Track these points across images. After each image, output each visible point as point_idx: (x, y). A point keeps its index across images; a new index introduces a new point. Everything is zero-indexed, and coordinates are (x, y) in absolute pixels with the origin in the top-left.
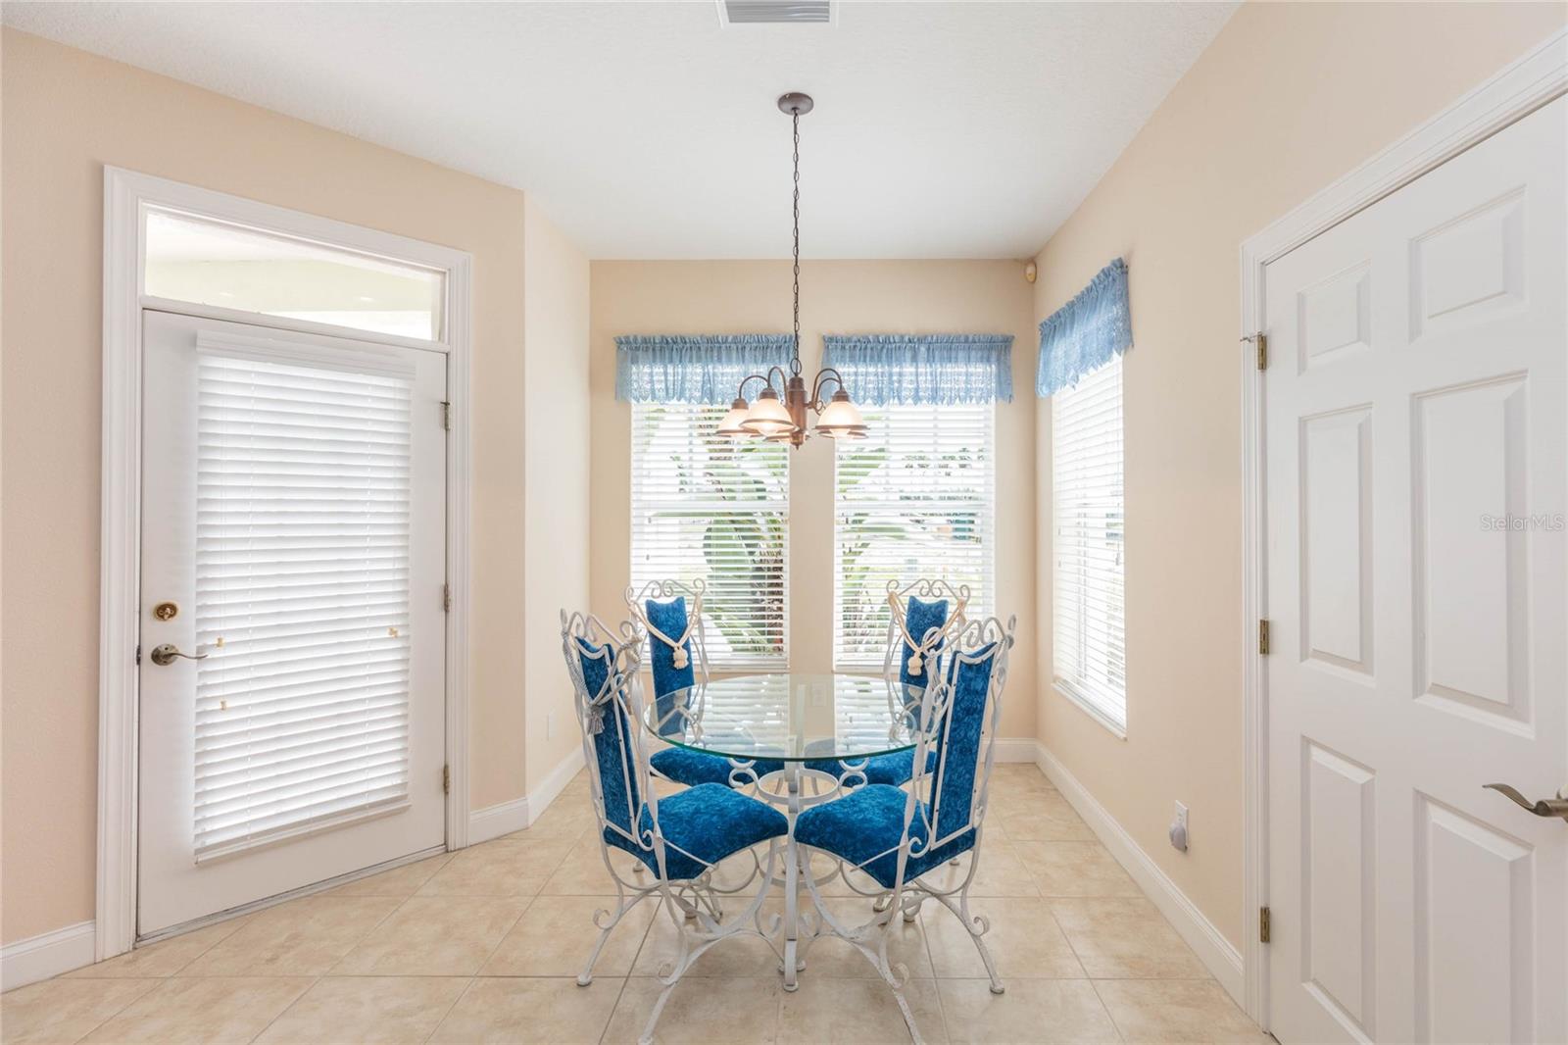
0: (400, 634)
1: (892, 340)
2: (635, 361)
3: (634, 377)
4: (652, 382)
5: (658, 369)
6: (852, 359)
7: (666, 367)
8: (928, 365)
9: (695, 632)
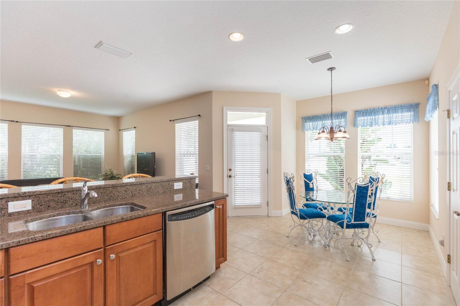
0: (261, 176)
1: (375, 109)
2: (306, 122)
3: (306, 126)
4: (310, 126)
5: (311, 123)
6: (363, 116)
7: (313, 123)
8: (388, 115)
9: (315, 181)
